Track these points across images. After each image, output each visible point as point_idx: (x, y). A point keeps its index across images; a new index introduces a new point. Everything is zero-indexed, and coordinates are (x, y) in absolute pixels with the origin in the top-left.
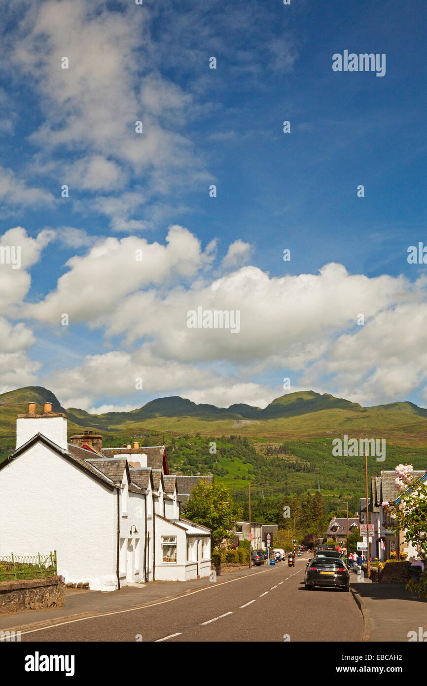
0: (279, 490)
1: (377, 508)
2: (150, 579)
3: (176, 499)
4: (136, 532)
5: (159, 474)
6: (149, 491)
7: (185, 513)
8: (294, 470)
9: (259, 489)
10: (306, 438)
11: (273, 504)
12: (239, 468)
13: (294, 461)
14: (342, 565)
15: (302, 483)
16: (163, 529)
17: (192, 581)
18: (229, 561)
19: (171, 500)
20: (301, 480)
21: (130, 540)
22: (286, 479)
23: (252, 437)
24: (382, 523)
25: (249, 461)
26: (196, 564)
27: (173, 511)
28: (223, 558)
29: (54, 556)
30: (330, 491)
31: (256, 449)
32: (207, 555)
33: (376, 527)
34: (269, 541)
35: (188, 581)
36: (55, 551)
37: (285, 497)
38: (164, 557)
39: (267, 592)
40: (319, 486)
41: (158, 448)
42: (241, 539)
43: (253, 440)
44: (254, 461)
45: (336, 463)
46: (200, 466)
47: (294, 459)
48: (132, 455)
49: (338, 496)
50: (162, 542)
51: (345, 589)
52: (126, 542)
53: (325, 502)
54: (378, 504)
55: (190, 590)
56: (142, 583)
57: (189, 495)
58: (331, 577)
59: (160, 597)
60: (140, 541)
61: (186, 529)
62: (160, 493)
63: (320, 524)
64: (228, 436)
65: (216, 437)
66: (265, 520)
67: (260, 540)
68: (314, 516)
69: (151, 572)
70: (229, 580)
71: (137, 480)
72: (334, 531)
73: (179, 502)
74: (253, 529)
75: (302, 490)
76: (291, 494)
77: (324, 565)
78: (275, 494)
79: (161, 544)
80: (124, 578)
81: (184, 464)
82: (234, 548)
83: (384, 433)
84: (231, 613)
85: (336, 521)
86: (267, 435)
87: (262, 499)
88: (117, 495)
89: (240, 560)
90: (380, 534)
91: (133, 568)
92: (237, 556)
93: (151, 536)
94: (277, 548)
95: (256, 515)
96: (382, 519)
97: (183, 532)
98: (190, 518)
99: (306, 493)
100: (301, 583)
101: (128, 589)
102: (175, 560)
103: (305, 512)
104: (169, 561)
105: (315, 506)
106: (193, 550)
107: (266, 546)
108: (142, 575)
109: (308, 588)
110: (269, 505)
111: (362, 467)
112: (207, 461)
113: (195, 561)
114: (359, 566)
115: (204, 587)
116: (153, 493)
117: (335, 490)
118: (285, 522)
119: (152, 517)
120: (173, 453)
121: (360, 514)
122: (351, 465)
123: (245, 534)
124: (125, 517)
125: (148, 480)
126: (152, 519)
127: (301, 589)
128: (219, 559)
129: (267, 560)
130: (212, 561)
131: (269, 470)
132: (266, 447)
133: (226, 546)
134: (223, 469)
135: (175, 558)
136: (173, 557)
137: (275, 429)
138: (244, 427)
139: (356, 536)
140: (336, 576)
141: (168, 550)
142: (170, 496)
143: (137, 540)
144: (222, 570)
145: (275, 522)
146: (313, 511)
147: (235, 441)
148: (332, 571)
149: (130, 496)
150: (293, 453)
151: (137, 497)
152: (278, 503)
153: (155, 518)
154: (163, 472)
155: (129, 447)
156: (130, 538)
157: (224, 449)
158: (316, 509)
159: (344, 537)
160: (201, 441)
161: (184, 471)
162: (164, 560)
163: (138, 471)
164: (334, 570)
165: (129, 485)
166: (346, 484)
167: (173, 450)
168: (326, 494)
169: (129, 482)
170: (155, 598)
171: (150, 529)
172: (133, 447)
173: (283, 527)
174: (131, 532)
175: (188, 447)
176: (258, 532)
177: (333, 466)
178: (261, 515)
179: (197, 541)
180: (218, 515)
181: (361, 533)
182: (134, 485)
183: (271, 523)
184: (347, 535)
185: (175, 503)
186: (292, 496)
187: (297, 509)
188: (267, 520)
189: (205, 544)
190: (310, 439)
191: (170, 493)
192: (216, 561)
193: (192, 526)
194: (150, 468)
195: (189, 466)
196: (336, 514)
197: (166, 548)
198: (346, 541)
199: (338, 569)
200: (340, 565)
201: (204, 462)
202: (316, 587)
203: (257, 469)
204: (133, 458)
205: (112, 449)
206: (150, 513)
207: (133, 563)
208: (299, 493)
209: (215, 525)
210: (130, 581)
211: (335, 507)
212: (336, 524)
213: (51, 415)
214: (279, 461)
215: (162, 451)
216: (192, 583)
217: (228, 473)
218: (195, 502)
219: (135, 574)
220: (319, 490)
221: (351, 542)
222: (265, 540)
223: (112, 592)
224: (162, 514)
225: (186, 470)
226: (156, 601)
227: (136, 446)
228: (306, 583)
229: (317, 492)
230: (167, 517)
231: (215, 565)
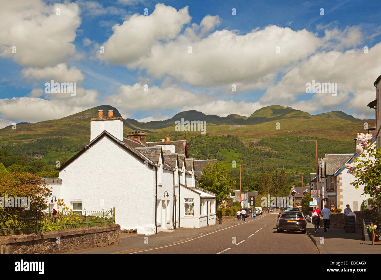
0: (258, 169)
1: (322, 179)
2: (177, 227)
3: (193, 174)
4: (167, 195)
5: (182, 158)
6: (176, 169)
7: (199, 183)
8: (267, 156)
9: (246, 169)
10: (275, 135)
11: (254, 179)
12: (233, 156)
13: (268, 151)
14: (301, 216)
15: (273, 165)
16: (185, 193)
17: (203, 227)
18: (227, 215)
19: (190, 175)
20: (272, 163)
21: (163, 201)
22: (263, 162)
23: (241, 135)
24: (325, 189)
25: (239, 151)
26: (206, 217)
27: (192, 182)
28: (224, 213)
29: (113, 211)
30: (289, 170)
31: (244, 143)
32: (214, 211)
33: (321, 192)
34: (252, 202)
35: (201, 228)
36: (114, 208)
37: (262, 174)
38: (186, 212)
39: (253, 235)
40: (283, 166)
41: (182, 142)
42: (234, 201)
43: (242, 138)
44: (242, 151)
45: (294, 151)
46: (208, 154)
47: (267, 149)
48: (165, 145)
49: (296, 173)
50: (185, 203)
51: (304, 232)
52: (161, 202)
53: (287, 177)
54: (323, 176)
55: (203, 233)
56: (172, 229)
57: (201, 172)
58: (295, 224)
59: (183, 238)
60: (170, 201)
61: (199, 194)
62: (183, 170)
63: (284, 190)
64: (226, 135)
65: (219, 136)
66: (250, 188)
67: (246, 201)
68: (280, 185)
69: (177, 222)
70: (228, 227)
71: (168, 161)
72: (293, 195)
73: (195, 176)
74: (242, 194)
75: (272, 169)
76: (266, 172)
77: (290, 216)
78: (256, 172)
79: (184, 204)
80: (160, 226)
81: (199, 154)
82: (230, 206)
83: (324, 132)
84: (230, 248)
85: (295, 189)
86: (251, 134)
87: (247, 175)
88: (155, 171)
89: (234, 214)
90: (324, 196)
91: (166, 220)
92: (232, 212)
93: (177, 198)
94: (257, 206)
95: (244, 186)
96: (325, 186)
97: (198, 195)
98: (202, 187)
99: (275, 171)
100: (274, 228)
101: (162, 233)
102: (193, 214)
103: (275, 183)
104: (189, 215)
105: (281, 179)
106: (204, 207)
107: (250, 205)
108: (171, 224)
109: (279, 231)
110: (252, 179)
111: (311, 154)
112: (213, 151)
113: (205, 214)
114: (310, 217)
115: (211, 232)
116: (179, 170)
117: (293, 169)
118: (262, 190)
119: (178, 186)
120: (192, 147)
121: (310, 184)
122: (303, 153)
123: (237, 198)
124: (161, 186)
125: (175, 162)
126: (178, 187)
127: (275, 232)
128: (221, 214)
129: (251, 214)
130: (216, 215)
131: (252, 157)
132: (250, 142)
133: (225, 205)
134: (222, 156)
135: (192, 213)
136: (192, 212)
137: (256, 130)
138: (236, 129)
139: (308, 198)
140: (298, 223)
141: (188, 208)
142: (190, 172)
143: (168, 201)
144: (223, 220)
145: (256, 190)
146: (279, 182)
147: (231, 138)
148: (295, 220)
149: (164, 172)
150: (267, 146)
151: (168, 173)
152: (258, 178)
153: (180, 186)
154: (185, 157)
155: (163, 140)
156: (164, 199)
157: (224, 143)
158: (281, 181)
159: (300, 199)
160: (209, 139)
161: (198, 158)
162: (186, 214)
163: (169, 155)
164: (297, 219)
165: (163, 165)
166: (301, 165)
167: (192, 145)
168: (288, 171)
169: (163, 162)
170: (180, 239)
171: (177, 194)
172: (166, 140)
173: (261, 193)
174: (164, 195)
175: (201, 143)
176: (245, 196)
177: (292, 153)
178: (247, 185)
179: (207, 202)
180: (220, 184)
181: (312, 196)
182: (166, 164)
183: (253, 190)
184: (302, 198)
185: (193, 176)
186: (266, 173)
187: (269, 181)
188: (251, 189)
189: (212, 203)
190: (278, 136)
191: (190, 170)
192: (219, 215)
193: (204, 191)
194: (177, 154)
195: (201, 155)
196: (294, 184)
197: (187, 206)
198: (302, 201)
199: (299, 219)
200: (300, 216)
201: (211, 152)
202: (284, 231)
203: (244, 156)
204: (165, 148)
205: (153, 142)
206: (177, 183)
207: (166, 216)
208: (270, 171)
209: (218, 191)
210: (164, 228)
211: (293, 180)
212: (295, 191)
213: (112, 118)
214: (258, 151)
215: (184, 144)
216: (204, 229)
217: (226, 159)
218: (205, 176)
219: (167, 224)
220: (283, 169)
221: (305, 202)
222: (250, 201)
223: (152, 235)
224: (184, 184)
225: (200, 157)
226: (181, 241)
227: (168, 140)
228: (278, 228)
229: (282, 170)
230: (188, 186)
231: (219, 217)
